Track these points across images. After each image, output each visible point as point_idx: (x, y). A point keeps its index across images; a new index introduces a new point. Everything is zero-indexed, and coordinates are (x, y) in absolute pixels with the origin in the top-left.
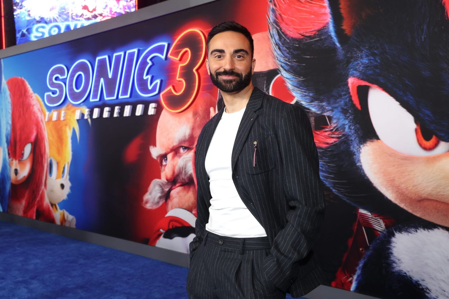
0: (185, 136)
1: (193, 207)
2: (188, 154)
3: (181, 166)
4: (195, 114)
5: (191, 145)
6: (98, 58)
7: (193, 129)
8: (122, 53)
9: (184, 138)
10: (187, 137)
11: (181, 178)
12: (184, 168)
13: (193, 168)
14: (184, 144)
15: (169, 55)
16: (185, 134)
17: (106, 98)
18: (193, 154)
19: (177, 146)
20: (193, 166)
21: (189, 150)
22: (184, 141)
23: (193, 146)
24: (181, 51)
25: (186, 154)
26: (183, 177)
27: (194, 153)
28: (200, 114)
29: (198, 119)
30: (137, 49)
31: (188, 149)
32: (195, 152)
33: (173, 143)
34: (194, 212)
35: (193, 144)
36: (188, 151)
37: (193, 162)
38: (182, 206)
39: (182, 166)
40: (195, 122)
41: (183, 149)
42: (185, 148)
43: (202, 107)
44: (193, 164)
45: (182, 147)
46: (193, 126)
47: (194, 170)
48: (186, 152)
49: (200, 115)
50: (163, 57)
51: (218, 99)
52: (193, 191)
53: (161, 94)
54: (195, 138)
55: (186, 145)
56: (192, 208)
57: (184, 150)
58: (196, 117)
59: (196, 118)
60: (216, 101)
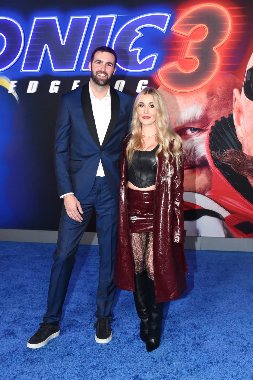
0: (194, 117)
1: (207, 190)
2: (199, 135)
3: (188, 148)
4: (211, 94)
5: (204, 127)
6: (36, 19)
7: (207, 110)
8: (88, 18)
9: (194, 119)
10: (198, 119)
11: (188, 161)
12: (193, 150)
13: (207, 150)
14: (194, 125)
15: (173, 29)
16: (195, 114)
17: (54, 70)
18: (208, 136)
19: (182, 128)
20: (207, 148)
21: (201, 132)
22: (194, 122)
23: (207, 128)
24: (194, 26)
25: (196, 136)
26: (192, 159)
27: (208, 134)
28: (218, 94)
29: (215, 99)
30: (116, 15)
31: (200, 130)
32: (210, 134)
33: (175, 124)
34: (207, 194)
35: (208, 125)
36: (199, 133)
37: (206, 144)
38: (190, 189)
39: (190, 148)
40: (210, 102)
41: (191, 130)
42: (195, 129)
43: (220, 88)
44: (206, 146)
45: (191, 128)
46: (207, 106)
47: (208, 152)
48: (195, 134)
49: (218, 96)
50: (164, 30)
51: (245, 80)
52: (206, 174)
53: (160, 71)
54: (211, 119)
55: (196, 126)
56: (205, 190)
57: (193, 132)
58: (212, 97)
59: (213, 99)
60: (241, 82)
